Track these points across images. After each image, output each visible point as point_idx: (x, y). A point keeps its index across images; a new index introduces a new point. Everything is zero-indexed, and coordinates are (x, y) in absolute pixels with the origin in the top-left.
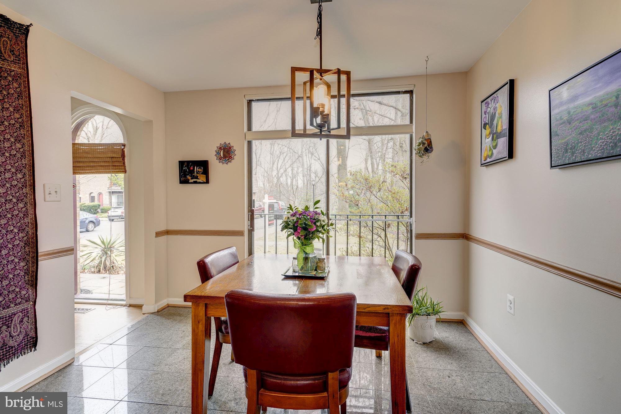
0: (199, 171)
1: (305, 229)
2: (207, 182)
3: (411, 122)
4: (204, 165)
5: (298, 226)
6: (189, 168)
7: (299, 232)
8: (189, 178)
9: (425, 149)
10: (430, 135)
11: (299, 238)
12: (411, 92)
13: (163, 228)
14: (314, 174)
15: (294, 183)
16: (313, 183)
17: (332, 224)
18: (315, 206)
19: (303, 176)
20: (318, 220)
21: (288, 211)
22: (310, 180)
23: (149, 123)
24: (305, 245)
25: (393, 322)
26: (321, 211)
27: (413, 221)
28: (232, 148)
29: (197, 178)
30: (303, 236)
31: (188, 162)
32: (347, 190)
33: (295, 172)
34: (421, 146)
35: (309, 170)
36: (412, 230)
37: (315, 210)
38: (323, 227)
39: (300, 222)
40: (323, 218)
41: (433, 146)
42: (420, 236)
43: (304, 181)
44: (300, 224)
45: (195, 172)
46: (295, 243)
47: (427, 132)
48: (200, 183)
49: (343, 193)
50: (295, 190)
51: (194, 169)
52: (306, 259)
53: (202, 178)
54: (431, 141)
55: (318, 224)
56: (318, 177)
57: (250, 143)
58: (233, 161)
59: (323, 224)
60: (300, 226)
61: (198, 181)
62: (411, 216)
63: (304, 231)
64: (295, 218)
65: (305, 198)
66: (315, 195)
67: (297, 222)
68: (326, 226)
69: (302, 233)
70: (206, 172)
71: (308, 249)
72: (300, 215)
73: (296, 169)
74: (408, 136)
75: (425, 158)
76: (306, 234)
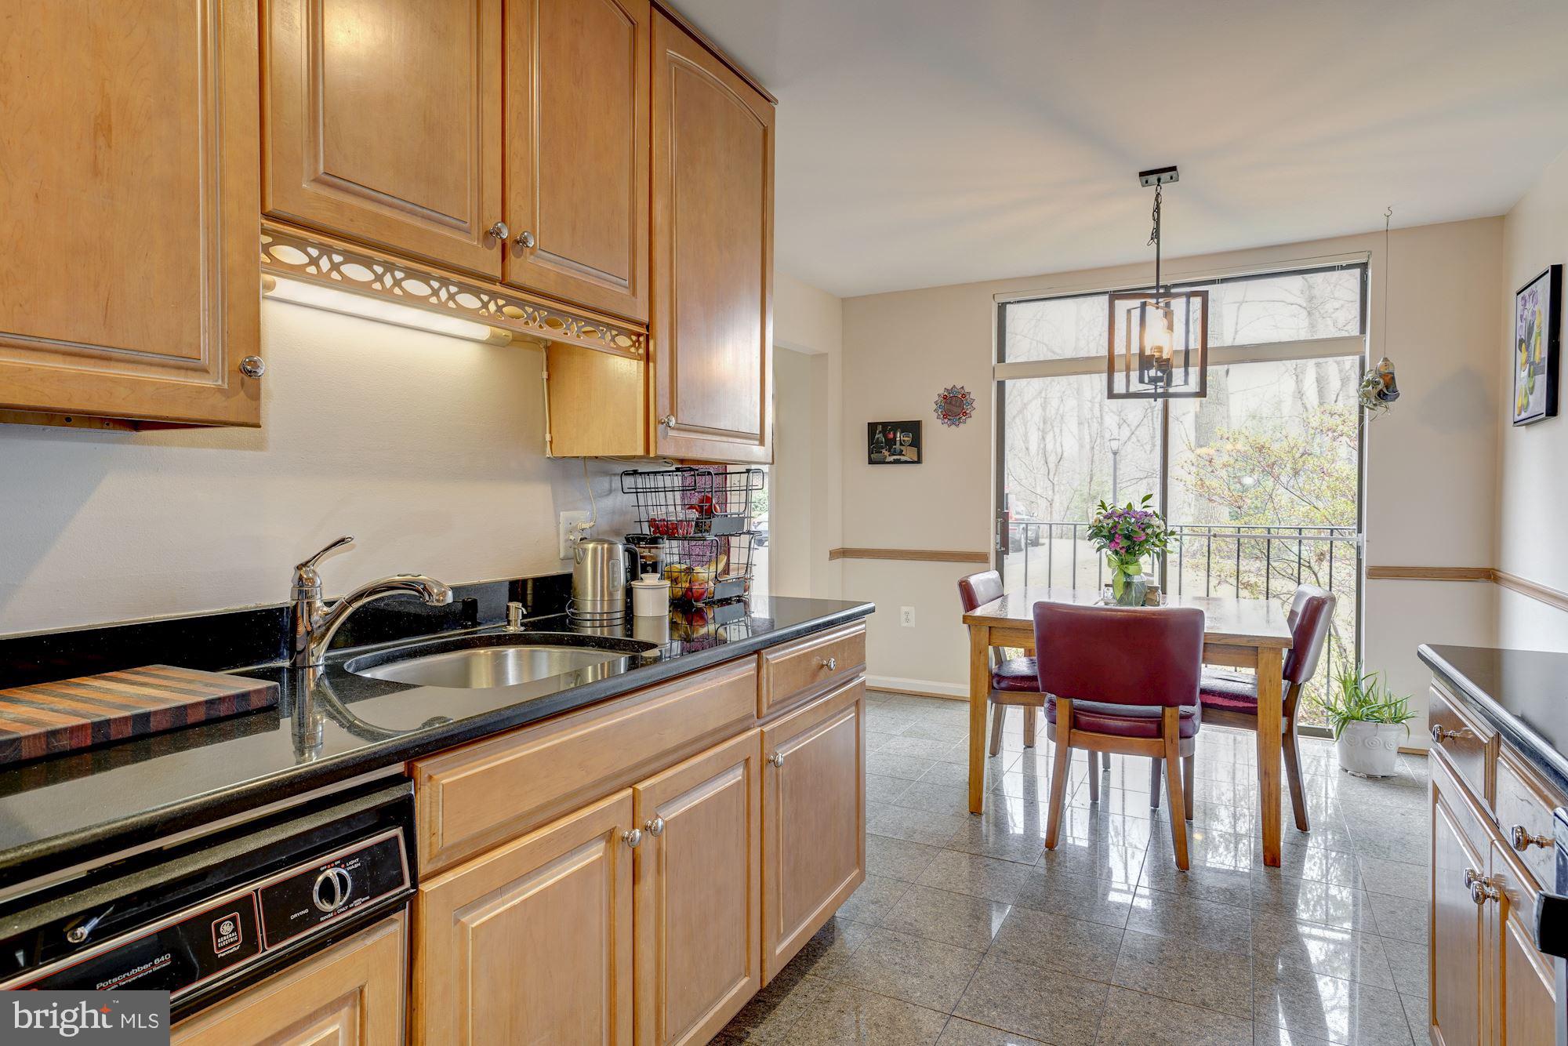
0: (904, 441)
1: (1128, 537)
2: (919, 461)
3: (1363, 330)
4: (913, 428)
5: (1116, 533)
6: (885, 436)
7: (1117, 543)
8: (887, 453)
9: (1379, 395)
10: (1393, 366)
11: (1116, 553)
12: (1364, 266)
13: (837, 545)
14: (1116, 418)
15: (1050, 447)
16: (1115, 445)
17: (1173, 533)
18: (1145, 504)
19: (1080, 424)
20: (1149, 526)
21: (1099, 511)
22: (1103, 437)
23: (821, 358)
24: (1127, 563)
25: (1264, 661)
26: (1154, 512)
27: (1363, 540)
28: (967, 397)
29: (901, 453)
30: (1124, 550)
31: (885, 425)
32: (1212, 472)
33: (1053, 412)
34: (1370, 388)
35: (1097, 405)
36: (1361, 560)
37: (1145, 510)
38: (1157, 536)
39: (1119, 527)
40: (1156, 521)
41: (1399, 387)
42: (1377, 573)
43: (1081, 439)
44: (1120, 530)
45: (898, 443)
46: (1109, 560)
47: (1386, 359)
48: (906, 462)
49: (1201, 479)
50: (1052, 466)
51: (895, 437)
52: (1128, 585)
53: (910, 454)
54: (1393, 378)
55: (1149, 531)
56: (1128, 425)
57: (1001, 385)
58: (968, 420)
59: (1158, 531)
60: (1120, 532)
61: (903, 458)
62: (1360, 531)
63: (1126, 541)
64: (1110, 521)
65: (1086, 490)
66: (1118, 481)
67: (1115, 527)
68: (1162, 534)
69: (1124, 543)
70: (916, 443)
71: (1131, 569)
72: (1119, 516)
73: (1055, 403)
74: (1357, 358)
75: (1380, 410)
76: (1129, 546)
